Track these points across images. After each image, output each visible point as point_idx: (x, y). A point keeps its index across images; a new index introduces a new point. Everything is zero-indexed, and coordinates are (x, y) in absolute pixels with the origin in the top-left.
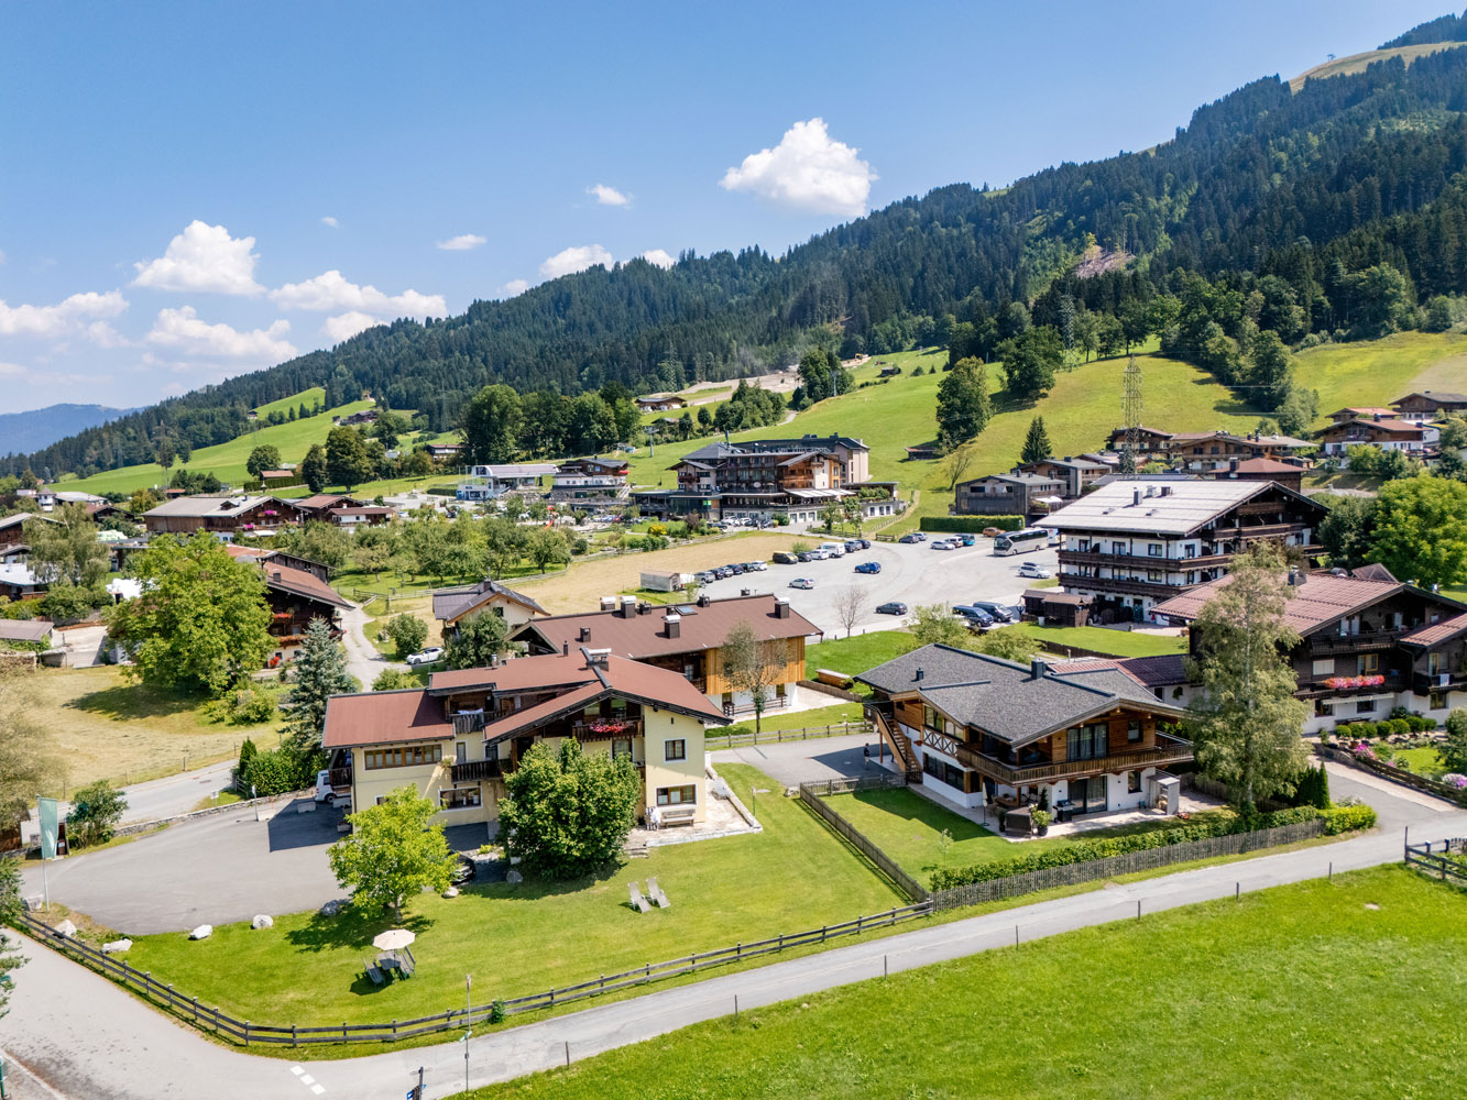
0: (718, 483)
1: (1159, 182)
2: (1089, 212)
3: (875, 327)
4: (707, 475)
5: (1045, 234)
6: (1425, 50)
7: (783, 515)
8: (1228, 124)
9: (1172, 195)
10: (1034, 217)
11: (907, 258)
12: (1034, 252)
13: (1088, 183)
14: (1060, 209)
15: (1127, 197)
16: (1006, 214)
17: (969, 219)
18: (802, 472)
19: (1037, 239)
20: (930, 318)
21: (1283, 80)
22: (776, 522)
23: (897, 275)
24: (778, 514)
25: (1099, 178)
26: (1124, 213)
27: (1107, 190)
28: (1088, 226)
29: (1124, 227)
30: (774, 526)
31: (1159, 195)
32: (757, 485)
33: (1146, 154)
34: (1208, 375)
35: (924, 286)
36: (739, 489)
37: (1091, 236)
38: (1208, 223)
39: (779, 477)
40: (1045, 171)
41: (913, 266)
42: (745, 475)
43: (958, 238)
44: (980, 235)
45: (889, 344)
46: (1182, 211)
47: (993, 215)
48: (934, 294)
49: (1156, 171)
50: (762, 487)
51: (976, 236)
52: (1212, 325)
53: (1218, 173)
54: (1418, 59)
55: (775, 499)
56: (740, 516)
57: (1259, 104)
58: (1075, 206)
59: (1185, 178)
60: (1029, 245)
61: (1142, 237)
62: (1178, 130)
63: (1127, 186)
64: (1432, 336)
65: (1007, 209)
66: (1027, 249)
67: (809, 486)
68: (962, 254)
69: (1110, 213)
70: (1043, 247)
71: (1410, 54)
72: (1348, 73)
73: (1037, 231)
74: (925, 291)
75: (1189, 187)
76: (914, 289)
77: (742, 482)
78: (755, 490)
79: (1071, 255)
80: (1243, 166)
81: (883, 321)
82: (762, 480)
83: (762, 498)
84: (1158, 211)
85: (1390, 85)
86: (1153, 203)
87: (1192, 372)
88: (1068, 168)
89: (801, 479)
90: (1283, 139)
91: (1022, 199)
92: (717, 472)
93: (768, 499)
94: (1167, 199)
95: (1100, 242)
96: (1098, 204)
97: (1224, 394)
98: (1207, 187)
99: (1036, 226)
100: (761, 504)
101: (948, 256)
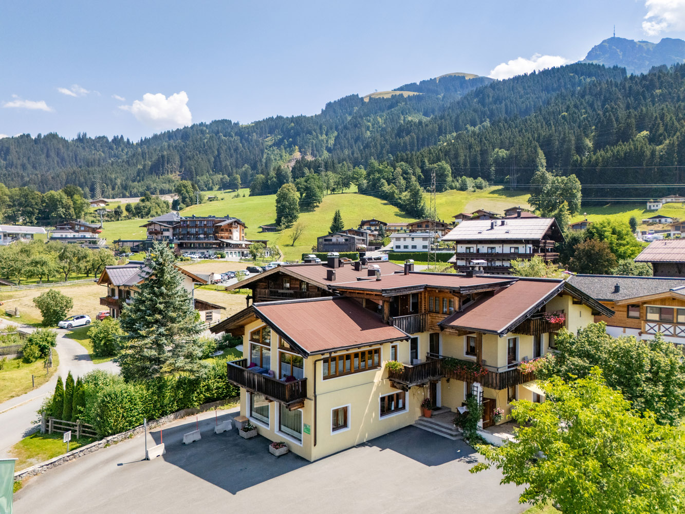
0: (174, 235)
1: (321, 128)
2: (294, 137)
3: (198, 178)
4: (168, 230)
5: (274, 145)
6: (411, 94)
7: (222, 252)
8: (342, 110)
9: (327, 135)
10: (267, 137)
11: (210, 148)
12: (269, 152)
13: (293, 124)
14: (279, 134)
15: (310, 133)
16: (254, 134)
17: (236, 134)
18: (227, 230)
19: (270, 147)
20: (226, 176)
21: (360, 97)
22: (219, 256)
23: (206, 155)
24: (218, 252)
25: (297, 123)
26: (310, 139)
27: (301, 128)
28: (295, 143)
29: (310, 145)
30: (218, 258)
31: (321, 134)
32: (202, 236)
33: (312, 116)
34: (386, 202)
35: (220, 162)
36: (189, 239)
37: (297, 147)
38: (345, 147)
39: (216, 232)
40: (270, 118)
41: (213, 152)
42: (193, 231)
43: (234, 142)
44: (244, 141)
45: (206, 187)
46: (332, 142)
47: (248, 133)
48: (226, 166)
49: (319, 124)
50: (205, 238)
51: (241, 142)
52: (383, 181)
53: (346, 128)
54: (409, 96)
55: (214, 244)
56: (194, 253)
57: (354, 104)
58: (287, 133)
59: (331, 129)
60: (267, 149)
61: (317, 151)
62: (322, 110)
63: (310, 128)
64: (462, 192)
65: (255, 132)
66: (266, 151)
67: (230, 238)
68: (236, 150)
69: (303, 139)
70: (274, 151)
71: (406, 94)
72: (385, 97)
73: (270, 143)
74: (221, 164)
75: (333, 132)
76: (215, 162)
77: (191, 234)
78: (199, 239)
79: (288, 155)
80: (356, 126)
81: (202, 175)
82: (205, 234)
83: (206, 244)
84: (323, 141)
85: (403, 103)
86: (320, 138)
87: (379, 201)
88: (279, 118)
89: (226, 234)
90: (368, 118)
91: (261, 128)
92: (174, 228)
93: (211, 244)
94: (324, 137)
95: (300, 151)
96: (297, 134)
97: (396, 210)
98: (342, 133)
99: (269, 140)
100: (208, 247)
101: (230, 149)
